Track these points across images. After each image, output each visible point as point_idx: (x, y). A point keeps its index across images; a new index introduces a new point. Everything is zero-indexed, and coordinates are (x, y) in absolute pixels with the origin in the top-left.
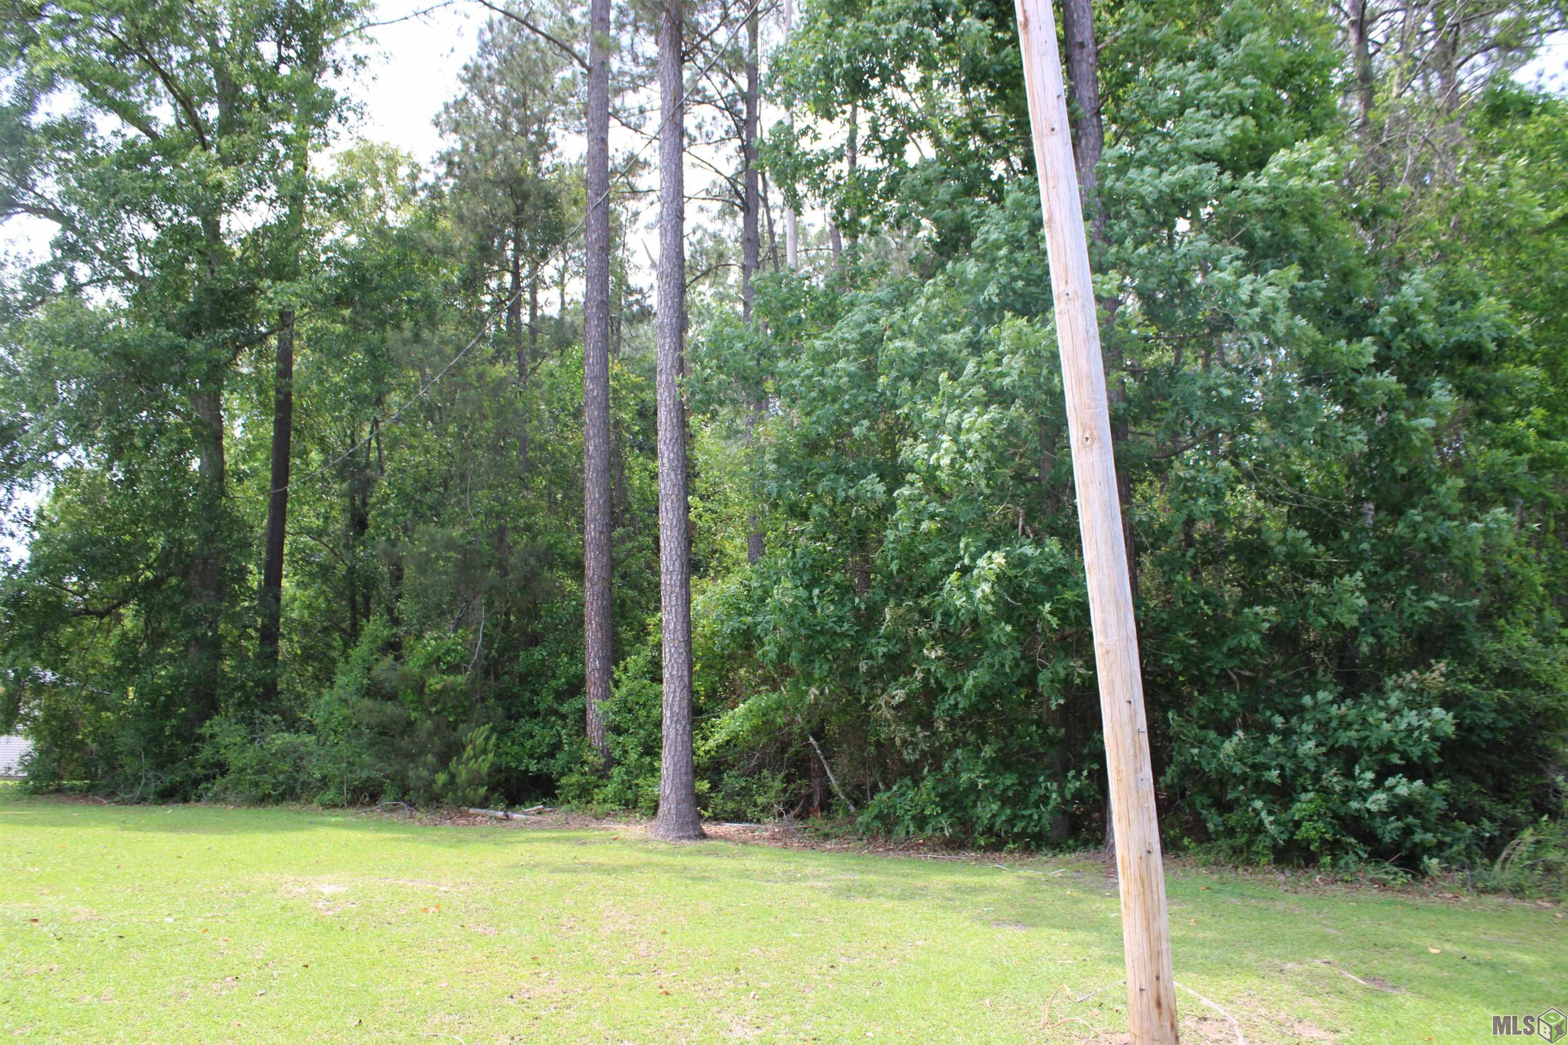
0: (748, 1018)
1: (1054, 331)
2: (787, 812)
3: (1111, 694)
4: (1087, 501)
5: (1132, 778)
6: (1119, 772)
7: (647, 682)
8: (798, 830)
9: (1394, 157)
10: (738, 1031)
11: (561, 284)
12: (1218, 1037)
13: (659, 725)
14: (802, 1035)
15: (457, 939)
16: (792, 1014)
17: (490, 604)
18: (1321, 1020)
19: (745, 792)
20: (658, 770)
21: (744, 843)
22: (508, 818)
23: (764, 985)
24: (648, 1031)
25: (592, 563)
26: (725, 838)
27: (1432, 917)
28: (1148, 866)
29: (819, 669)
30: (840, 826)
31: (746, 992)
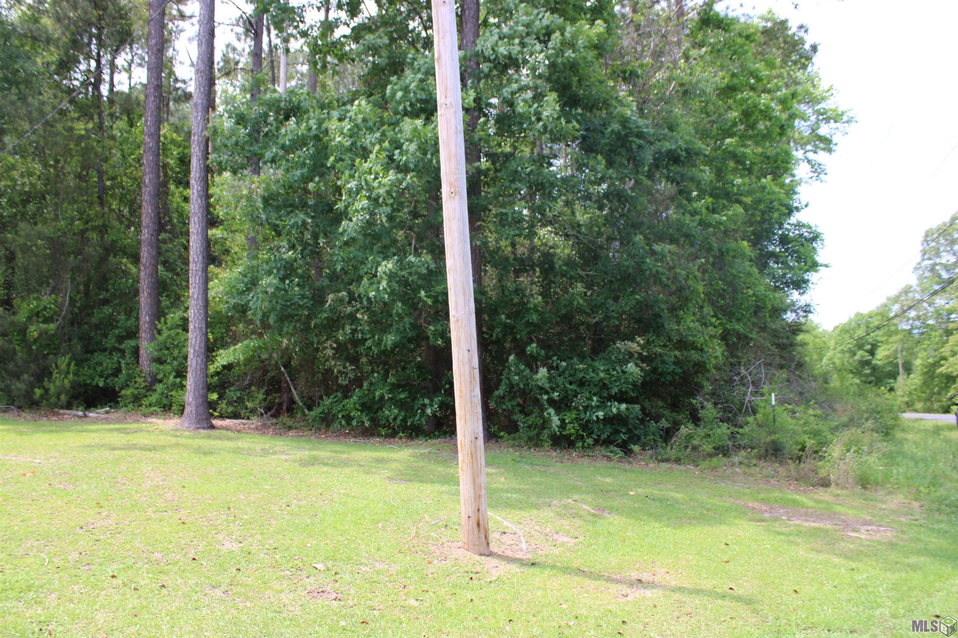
0: (234, 537)
1: (436, 126)
2: (266, 413)
3: (458, 346)
4: (450, 230)
5: (468, 395)
6: (461, 391)
7: (180, 331)
8: (272, 424)
9: (645, 43)
10: (228, 545)
11: (128, 70)
12: (511, 542)
13: (186, 358)
14: (267, 546)
15: (45, 492)
16: (262, 534)
17: (73, 279)
18: (568, 532)
19: (240, 400)
20: (185, 386)
21: (239, 431)
22: (86, 416)
23: (246, 517)
24: (170, 547)
25: (145, 253)
26: (227, 428)
27: (634, 475)
28: (475, 446)
29: (288, 328)
30: (299, 422)
31: (234, 521)
